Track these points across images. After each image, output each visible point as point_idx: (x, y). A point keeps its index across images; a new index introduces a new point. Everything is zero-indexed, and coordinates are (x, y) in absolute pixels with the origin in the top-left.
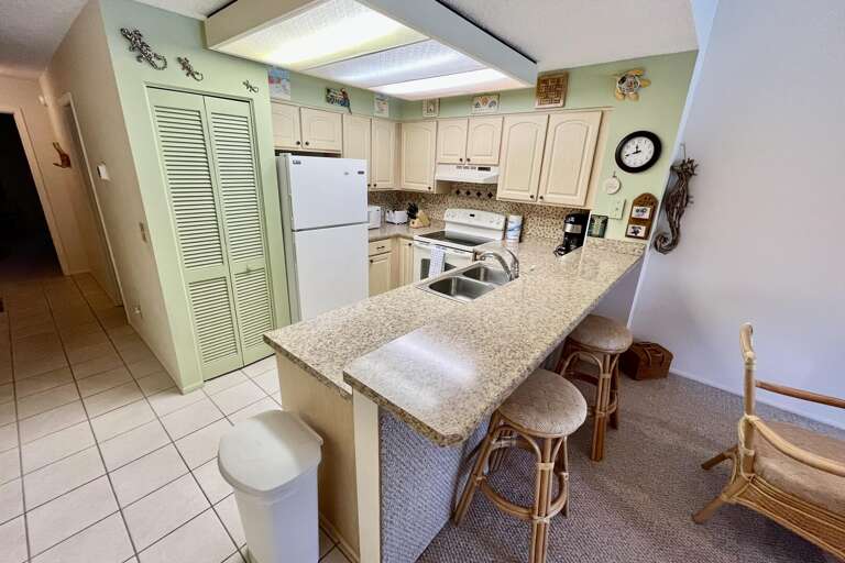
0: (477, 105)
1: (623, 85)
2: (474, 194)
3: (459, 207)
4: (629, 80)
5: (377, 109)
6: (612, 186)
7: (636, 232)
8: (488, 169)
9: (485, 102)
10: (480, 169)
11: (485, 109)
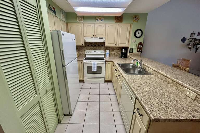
0: (97, 20)
1: (136, 19)
2: (93, 45)
3: (89, 50)
4: (137, 18)
5: (62, 17)
6: (134, 41)
7: (140, 50)
8: (102, 38)
9: (100, 19)
10: (99, 38)
11: (100, 21)
